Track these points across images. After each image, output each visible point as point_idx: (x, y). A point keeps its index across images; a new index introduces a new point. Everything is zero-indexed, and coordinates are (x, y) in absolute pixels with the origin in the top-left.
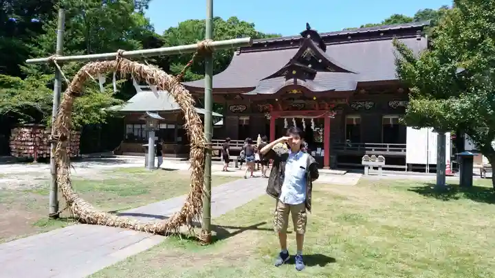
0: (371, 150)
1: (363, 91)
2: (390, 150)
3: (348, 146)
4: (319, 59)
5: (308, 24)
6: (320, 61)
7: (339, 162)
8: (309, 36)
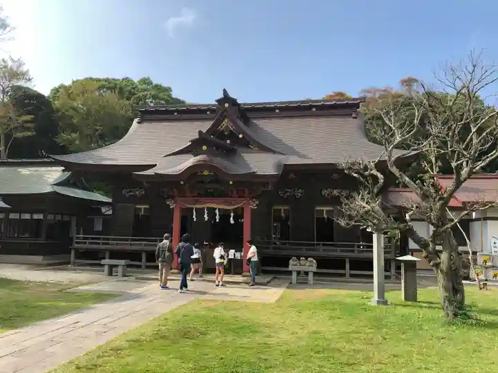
0: (301, 249)
1: (292, 175)
2: (324, 250)
3: (275, 243)
4: (240, 134)
5: (225, 91)
6: (241, 136)
7: (263, 266)
8: (227, 105)
